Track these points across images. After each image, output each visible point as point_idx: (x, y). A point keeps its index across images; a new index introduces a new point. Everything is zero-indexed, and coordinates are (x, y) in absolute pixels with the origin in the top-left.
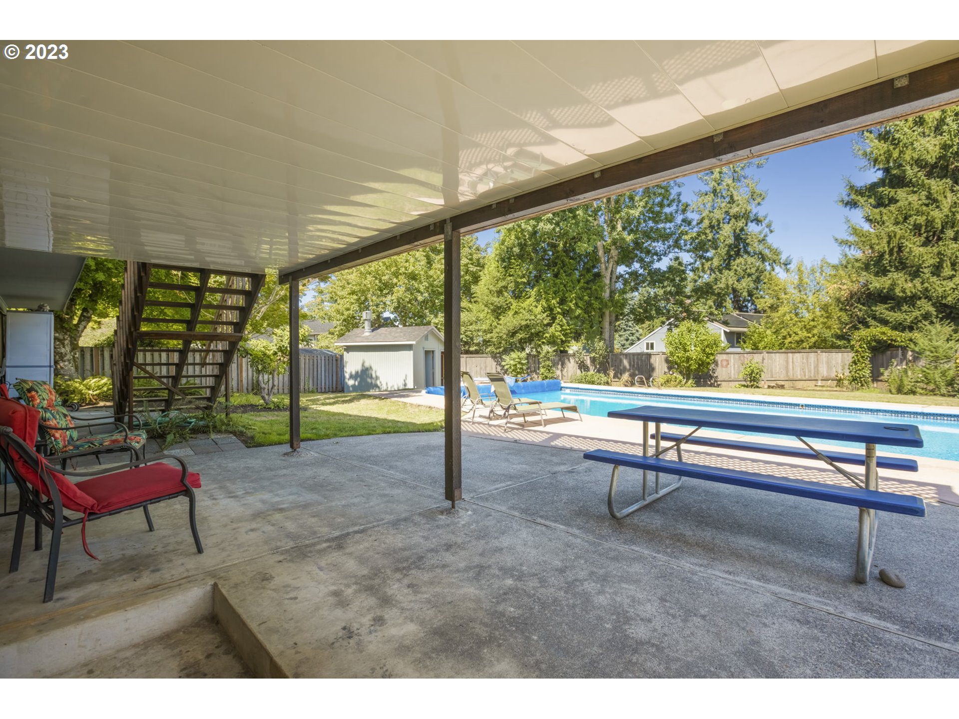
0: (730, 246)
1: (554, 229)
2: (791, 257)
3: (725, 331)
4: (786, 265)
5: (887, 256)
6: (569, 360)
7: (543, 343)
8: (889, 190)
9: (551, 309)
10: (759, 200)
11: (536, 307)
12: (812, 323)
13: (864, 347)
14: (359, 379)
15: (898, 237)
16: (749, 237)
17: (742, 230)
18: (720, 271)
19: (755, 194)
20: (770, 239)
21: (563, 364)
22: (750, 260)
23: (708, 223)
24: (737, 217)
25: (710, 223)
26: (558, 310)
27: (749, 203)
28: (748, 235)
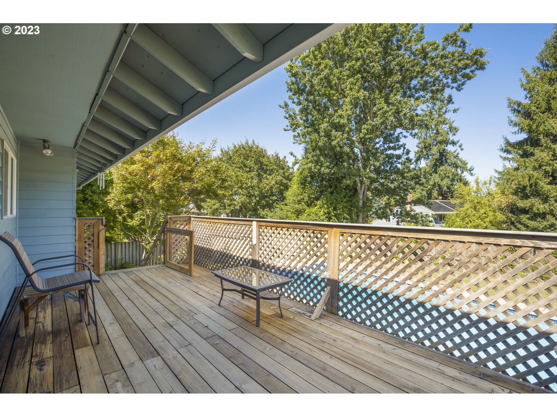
0: (437, 160)
1: (330, 171)
2: (473, 167)
3: (432, 214)
4: (470, 171)
5: (528, 188)
8: (530, 148)
9: (328, 213)
10: (454, 132)
11: (320, 211)
12: (484, 215)
15: (535, 178)
16: (448, 155)
17: (444, 150)
19: (452, 129)
20: (461, 155)
22: (449, 168)
23: (423, 145)
24: (441, 143)
25: (425, 145)
26: (333, 214)
27: (448, 134)
28: (448, 153)
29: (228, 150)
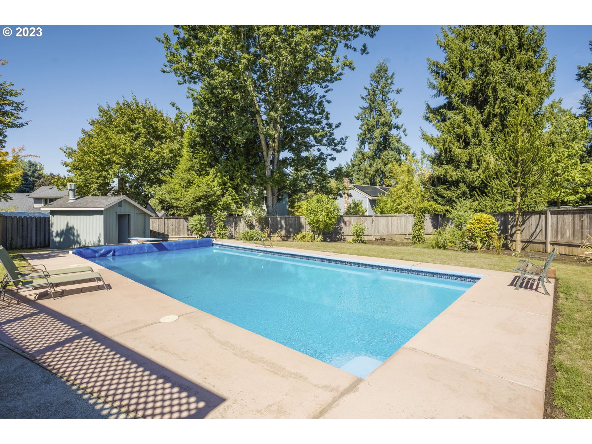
0: (380, 143)
1: (218, 125)
2: (415, 152)
3: (369, 199)
5: (443, 154)
6: (240, 221)
7: (219, 209)
8: (446, 111)
9: (225, 184)
10: (397, 114)
11: (213, 182)
13: (420, 215)
14: (64, 236)
15: (448, 142)
16: (391, 138)
17: (386, 133)
18: (373, 159)
19: (396, 111)
20: (403, 140)
21: (236, 224)
22: (391, 153)
23: (366, 128)
24: (384, 124)
25: (368, 128)
26: (229, 184)
27: (391, 116)
28: (390, 136)
29: (107, 109)
